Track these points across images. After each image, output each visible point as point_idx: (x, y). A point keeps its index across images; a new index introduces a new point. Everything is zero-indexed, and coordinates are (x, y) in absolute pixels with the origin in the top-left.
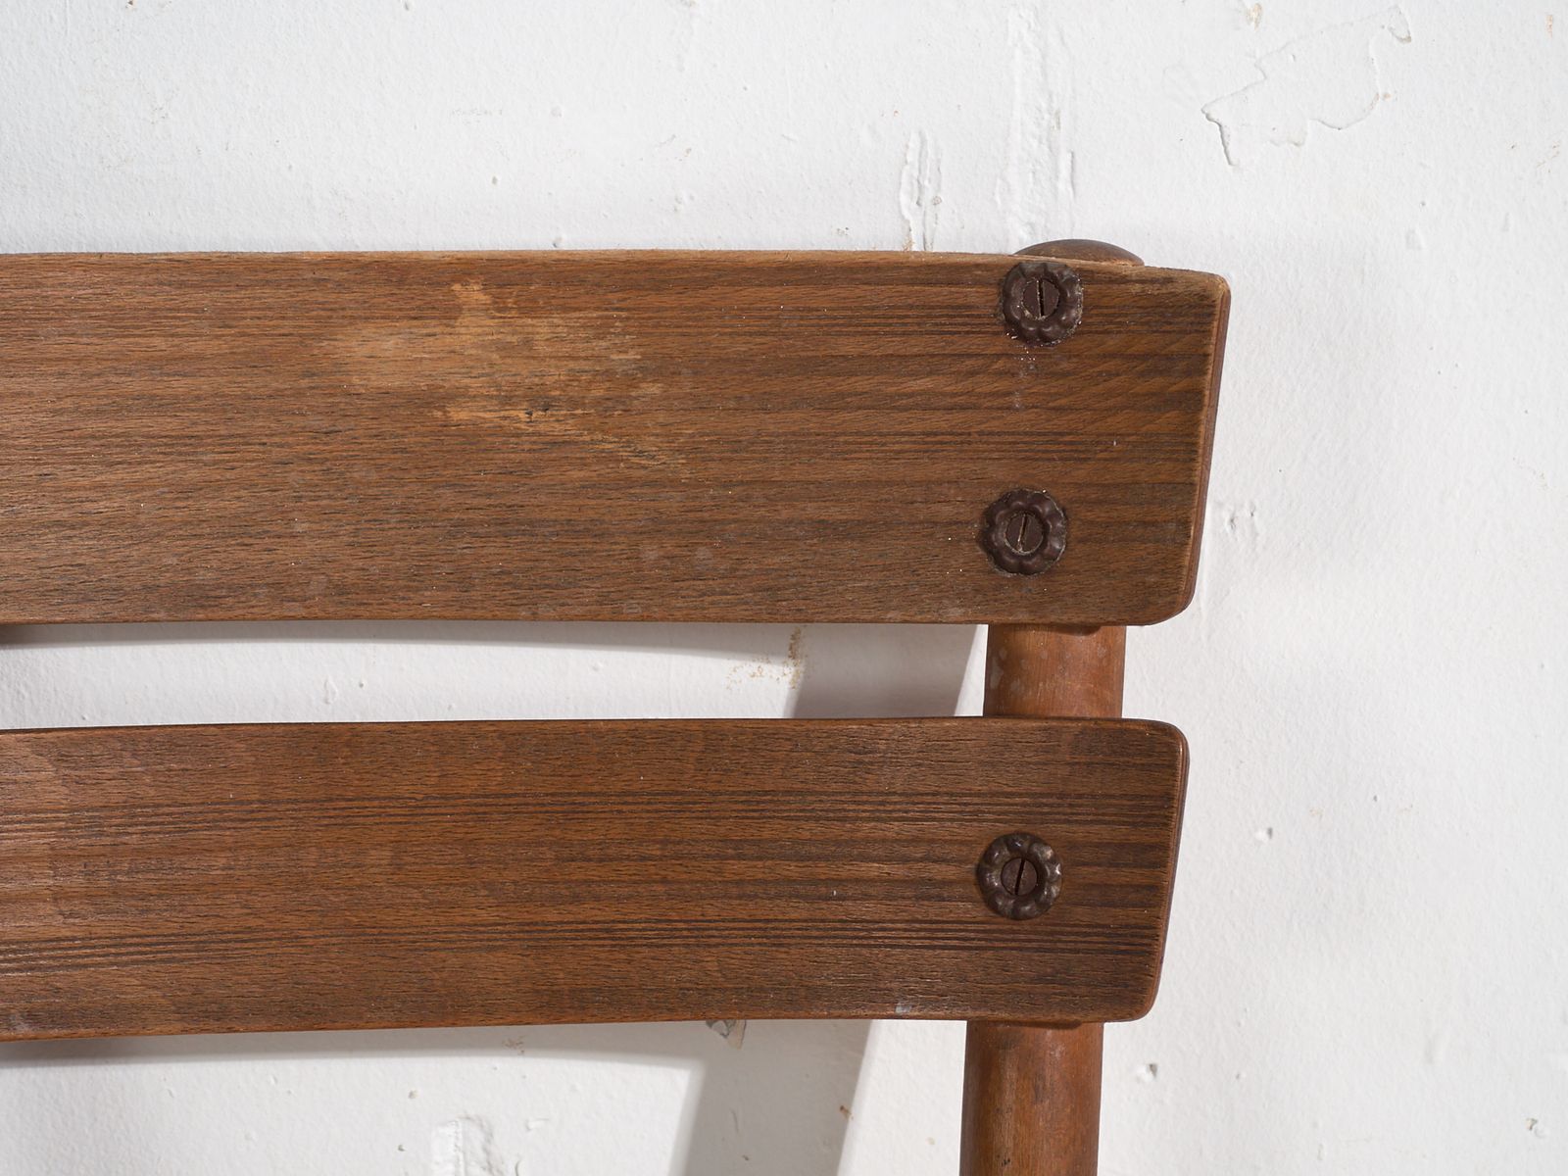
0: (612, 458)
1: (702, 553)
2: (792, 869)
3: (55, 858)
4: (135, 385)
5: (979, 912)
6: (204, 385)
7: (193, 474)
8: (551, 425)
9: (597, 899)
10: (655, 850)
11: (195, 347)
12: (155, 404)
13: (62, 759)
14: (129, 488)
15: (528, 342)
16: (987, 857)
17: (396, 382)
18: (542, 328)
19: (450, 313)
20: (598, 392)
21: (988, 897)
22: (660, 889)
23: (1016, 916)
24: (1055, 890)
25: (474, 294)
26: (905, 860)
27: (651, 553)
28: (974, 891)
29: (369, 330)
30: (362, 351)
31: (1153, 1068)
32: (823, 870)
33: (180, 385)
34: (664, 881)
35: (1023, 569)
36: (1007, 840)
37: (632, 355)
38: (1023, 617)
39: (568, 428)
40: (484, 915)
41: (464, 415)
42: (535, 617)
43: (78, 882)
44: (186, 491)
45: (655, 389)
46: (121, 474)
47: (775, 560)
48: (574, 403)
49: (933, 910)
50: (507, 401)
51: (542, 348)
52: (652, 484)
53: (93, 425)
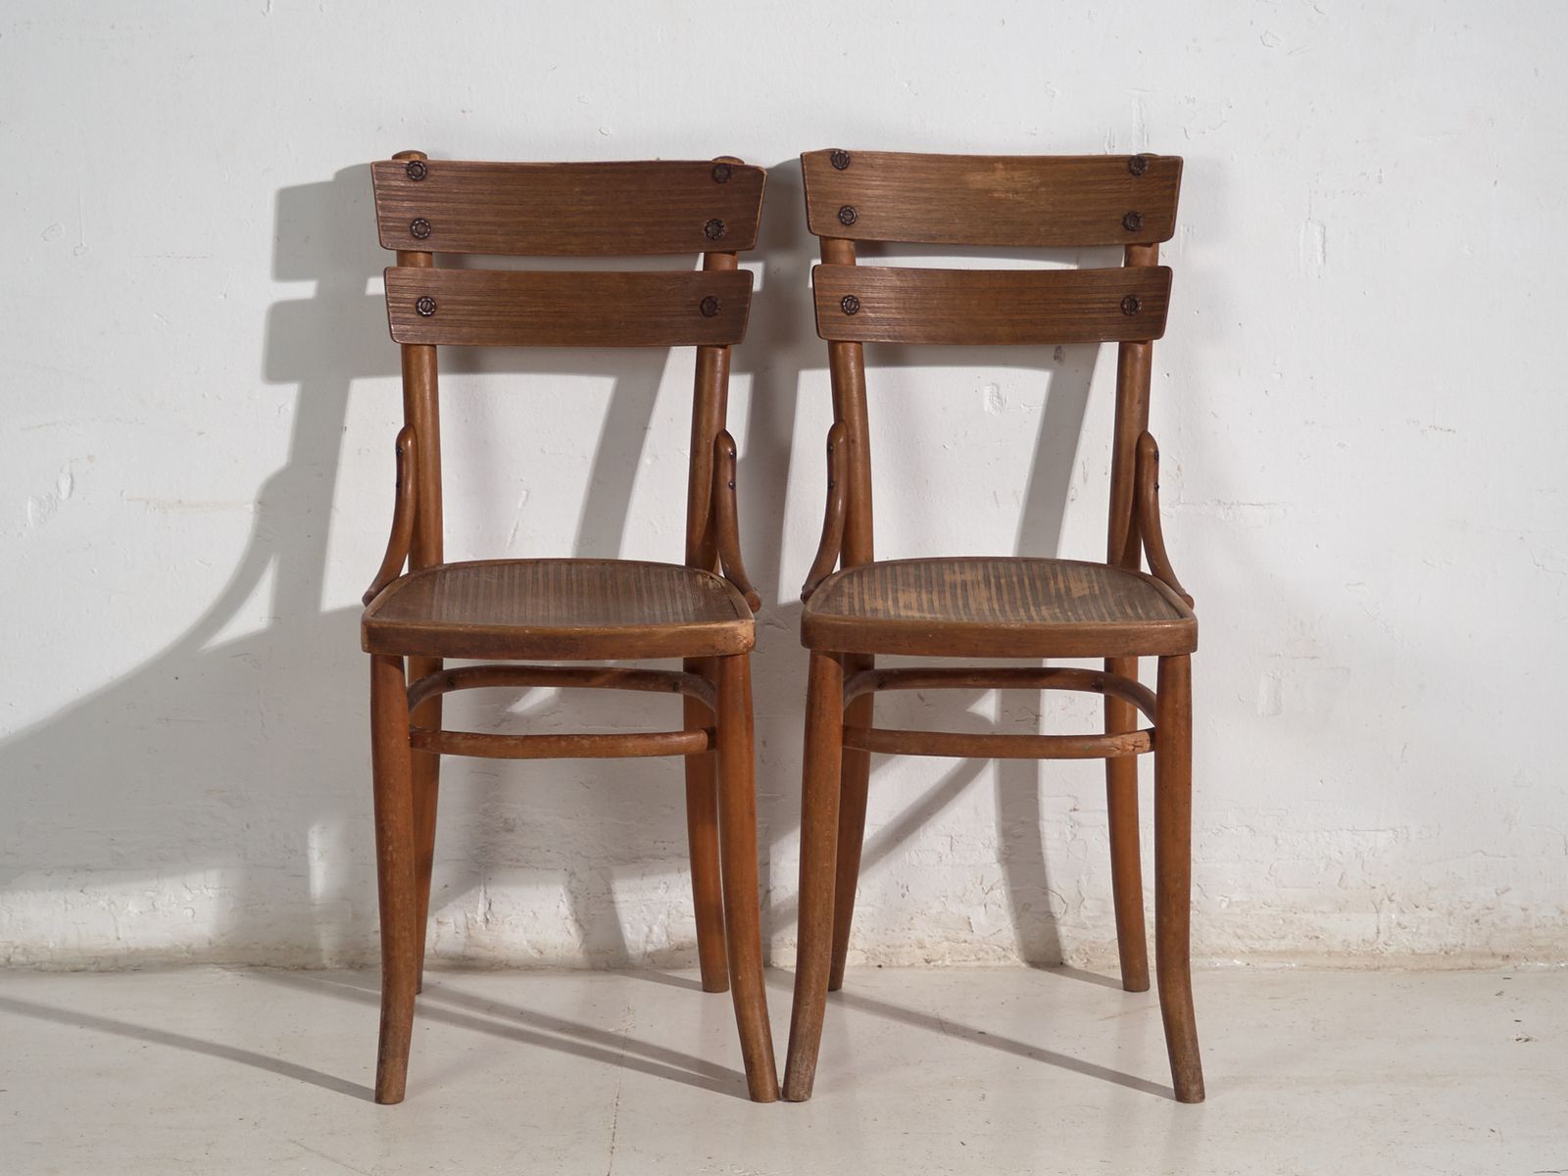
0: (1033, 206)
1: (1055, 229)
2: (1076, 306)
3: (896, 299)
4: (917, 185)
5: (1122, 315)
6: (934, 186)
7: (931, 207)
8: (1018, 198)
9: (1028, 314)
10: (1042, 301)
11: (932, 177)
12: (922, 190)
13: (898, 274)
14: (914, 210)
15: (1013, 178)
16: (1123, 301)
17: (980, 187)
18: (1016, 174)
19: (994, 170)
20: (1030, 190)
21: (1124, 311)
22: (1043, 311)
23: (1130, 315)
24: (1140, 308)
25: (1000, 166)
26: (1103, 303)
27: (1042, 229)
28: (1120, 310)
29: (974, 174)
30: (972, 178)
31: (1168, 375)
32: (1083, 306)
33: (928, 186)
34: (1044, 309)
35: (1133, 230)
36: (1128, 297)
37: (1038, 181)
38: (1132, 242)
39: (1022, 199)
40: (1000, 317)
41: (997, 195)
42: (1014, 246)
43: (901, 305)
44: (930, 211)
45: (1043, 189)
46: (913, 207)
47: (1073, 231)
48: (1023, 193)
49: (1111, 315)
50: (1007, 192)
51: (1016, 179)
52: (1043, 212)
53: (907, 194)
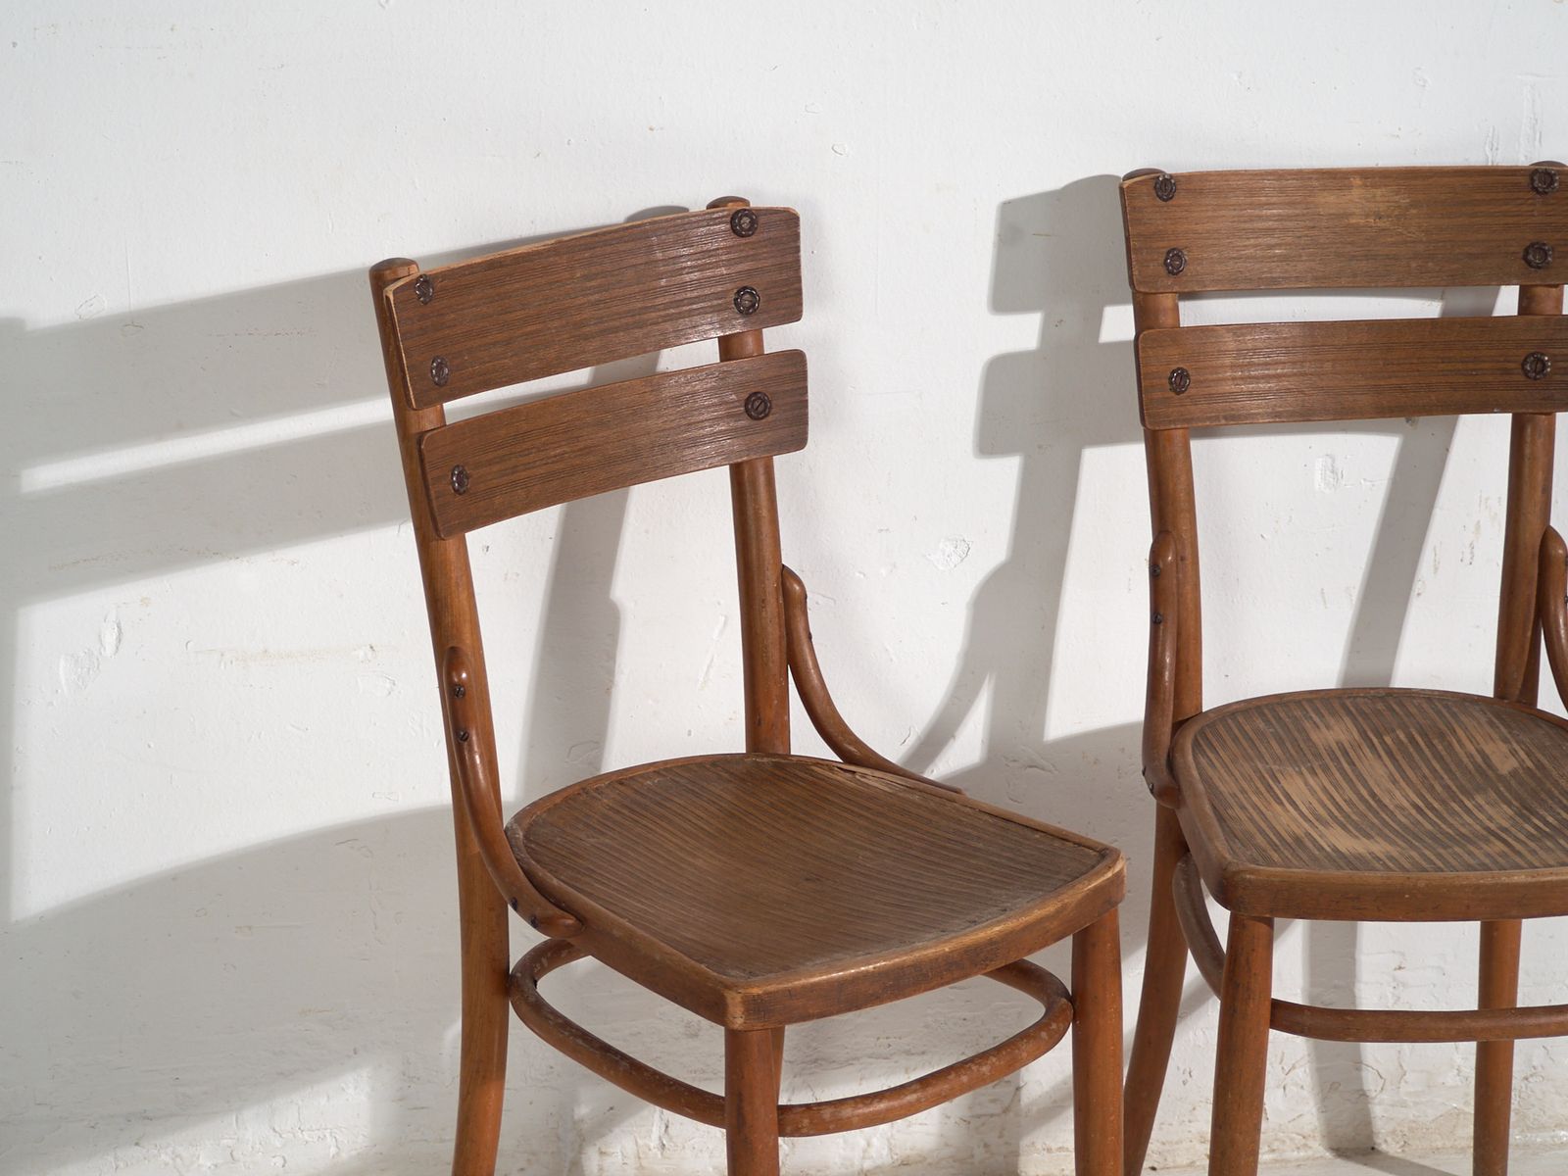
0: (1401, 234)
1: (1430, 264)
2: (1460, 366)
4: (1255, 212)
5: (1522, 378)
6: (1276, 212)
7: (1272, 241)
8: (1381, 224)
9: (1396, 377)
10: (1415, 361)
11: (1273, 200)
12: (1261, 218)
14: (1254, 246)
15: (1374, 197)
16: (1525, 360)
17: (1333, 211)
18: (1379, 192)
19: (1350, 187)
20: (1396, 213)
21: (1526, 373)
22: (1417, 373)
23: (1535, 379)
24: (1549, 370)
25: (1358, 182)
26: (1498, 362)
28: (1520, 371)
29: (1325, 194)
30: (1323, 200)
32: (1470, 366)
33: (1268, 212)
34: (1418, 371)
35: (1536, 267)
36: (1532, 355)
37: (1408, 201)
38: (1537, 283)
39: (1387, 224)
40: (1362, 383)
41: (1354, 221)
42: (1376, 287)
44: (1270, 247)
45: (1414, 211)
46: (1252, 242)
47: (1455, 266)
48: (1389, 216)
49: (1507, 378)
50: (1367, 216)
51: (1378, 199)
52: (1414, 242)
53: (1243, 226)
